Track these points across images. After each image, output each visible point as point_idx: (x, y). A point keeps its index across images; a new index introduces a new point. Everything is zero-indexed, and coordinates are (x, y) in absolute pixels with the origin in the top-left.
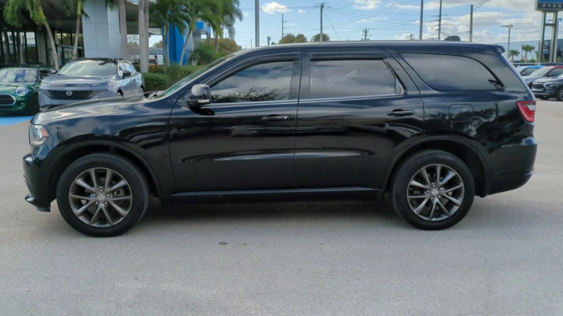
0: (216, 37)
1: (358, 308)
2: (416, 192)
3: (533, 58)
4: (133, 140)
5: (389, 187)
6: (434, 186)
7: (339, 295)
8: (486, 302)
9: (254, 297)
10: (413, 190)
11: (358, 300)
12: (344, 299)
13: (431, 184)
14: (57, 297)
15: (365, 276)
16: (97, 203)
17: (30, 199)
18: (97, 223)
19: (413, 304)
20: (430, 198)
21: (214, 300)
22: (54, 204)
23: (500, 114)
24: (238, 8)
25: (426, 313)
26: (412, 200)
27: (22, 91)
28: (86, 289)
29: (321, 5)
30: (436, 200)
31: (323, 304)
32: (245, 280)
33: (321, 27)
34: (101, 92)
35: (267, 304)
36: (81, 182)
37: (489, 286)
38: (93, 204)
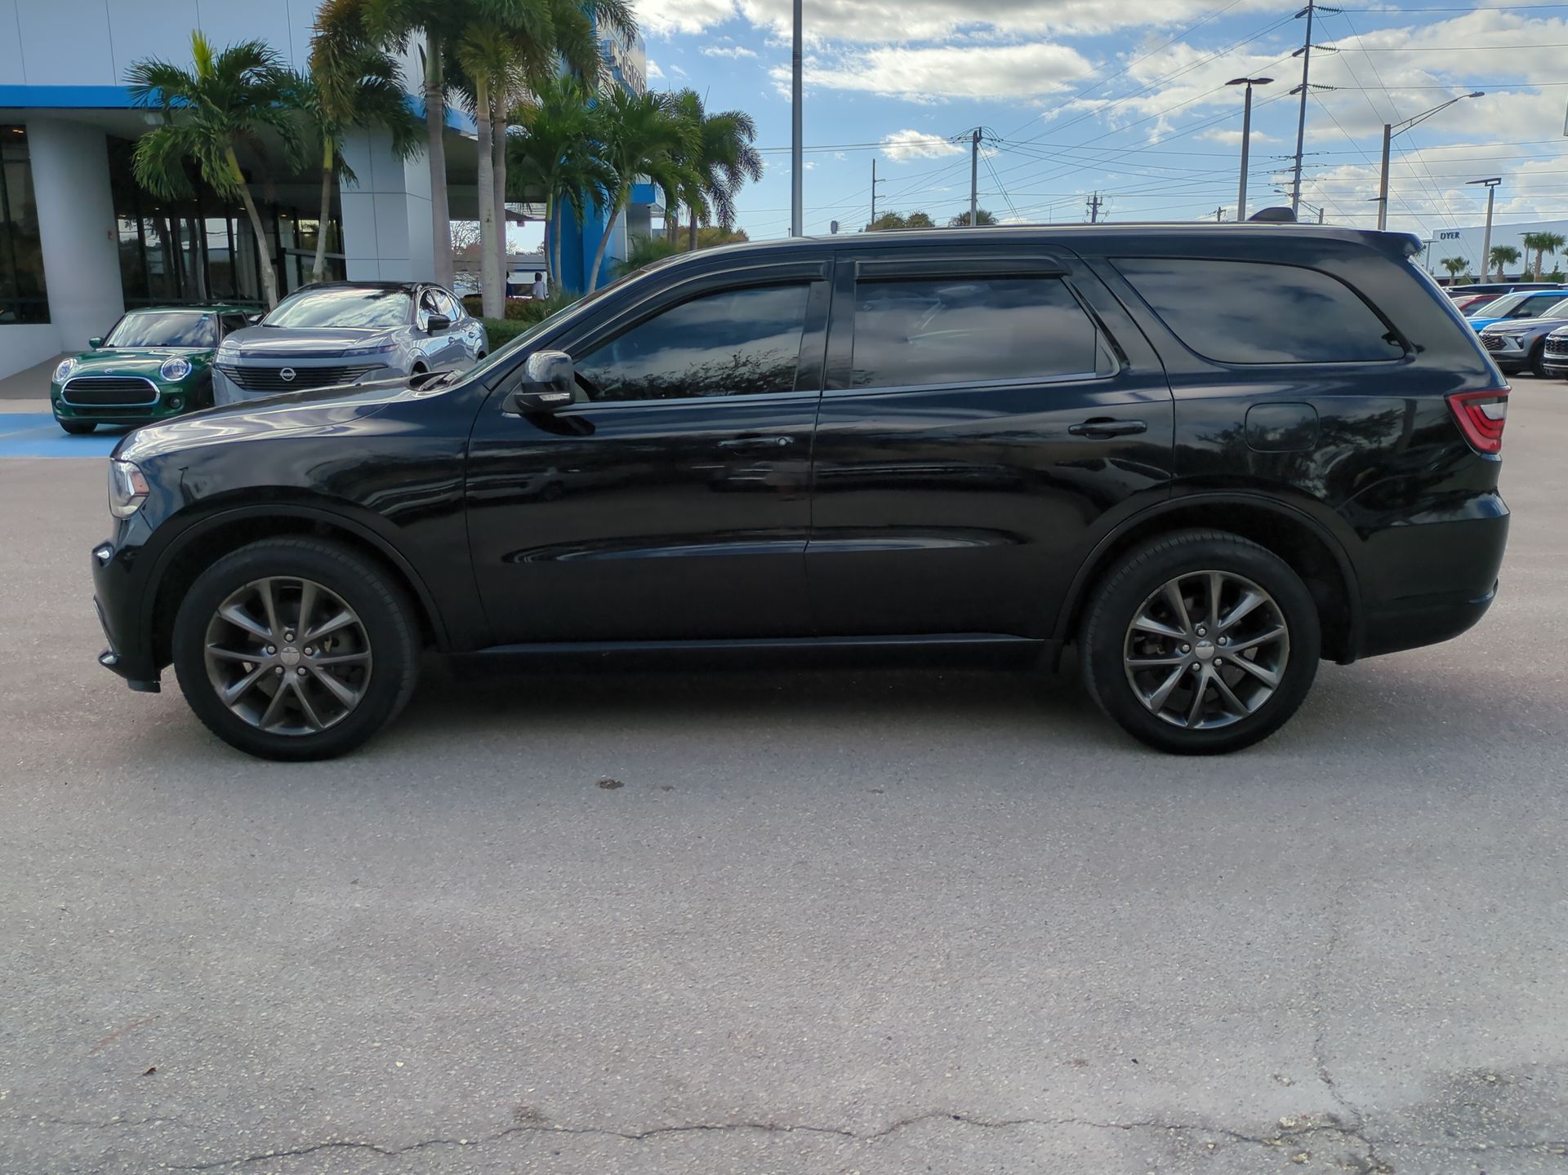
0: (693, 222)
1: (946, 982)
2: (1149, 649)
3: (1556, 268)
4: (365, 503)
5: (1074, 630)
6: (1202, 631)
7: (897, 942)
8: (1319, 974)
9: (660, 942)
10: (1143, 641)
11: (948, 956)
12: (911, 954)
13: (1193, 628)
14: (134, 928)
15: (981, 886)
16: (279, 670)
17: (109, 659)
18: (281, 723)
19: (1102, 973)
20: (1191, 666)
21: (550, 949)
22: (168, 674)
23: (1419, 424)
24: (751, 146)
25: (1137, 1004)
26: (1138, 672)
27: (177, 368)
28: (213, 909)
29: (975, 133)
30: (1208, 672)
31: (848, 966)
32: (647, 891)
33: (974, 194)
34: (370, 369)
35: (692, 964)
36: (234, 614)
37: (1334, 926)
38: (269, 673)
